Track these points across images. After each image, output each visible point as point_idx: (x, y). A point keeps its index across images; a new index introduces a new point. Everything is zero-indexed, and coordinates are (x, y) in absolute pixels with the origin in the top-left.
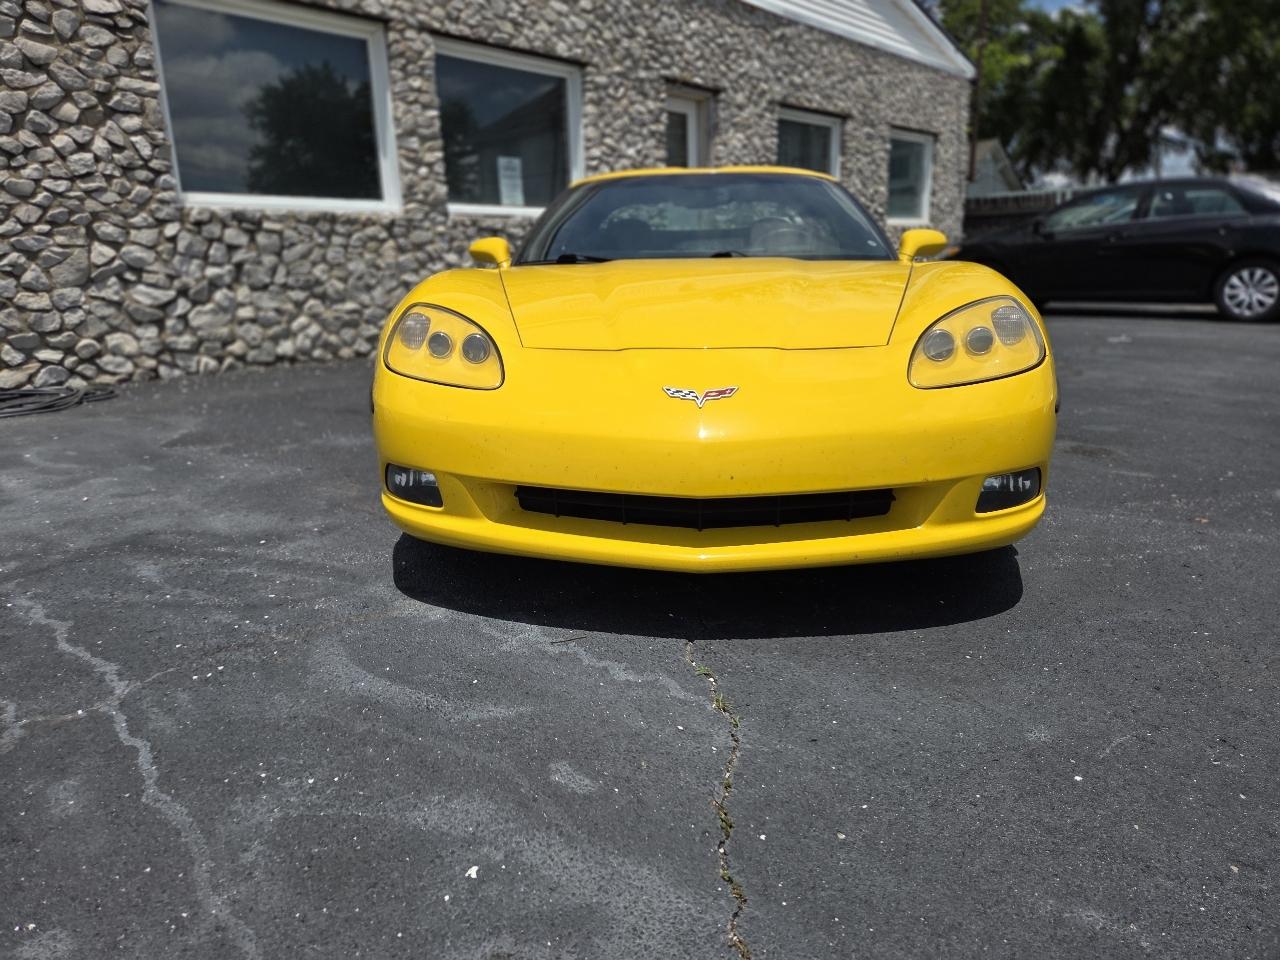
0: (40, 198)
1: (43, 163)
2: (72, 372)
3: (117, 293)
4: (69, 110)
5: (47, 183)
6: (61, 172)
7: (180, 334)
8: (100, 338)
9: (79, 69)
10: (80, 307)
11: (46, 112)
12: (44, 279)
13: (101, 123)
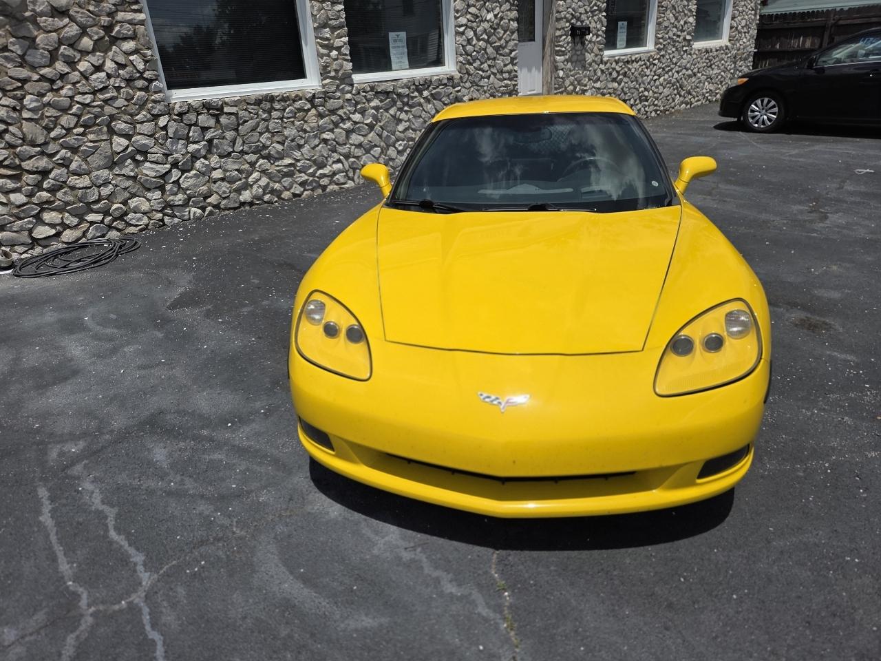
0: (74, 110)
1: (74, 84)
2: (110, 227)
3: (132, 171)
4: (86, 43)
5: (78, 98)
6: (86, 89)
7: (176, 194)
8: (125, 203)
9: (89, 11)
10: (110, 183)
11: (71, 46)
12: (84, 166)
13: (109, 49)
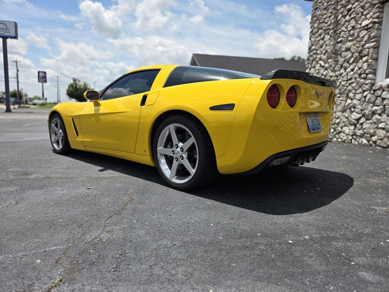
0: (340, 87)
1: (343, 77)
2: (335, 136)
4: (352, 60)
5: (342, 83)
6: (346, 79)
7: (359, 130)
8: (342, 128)
9: (356, 46)
10: (340, 118)
11: (347, 62)
12: (335, 110)
13: (358, 61)
